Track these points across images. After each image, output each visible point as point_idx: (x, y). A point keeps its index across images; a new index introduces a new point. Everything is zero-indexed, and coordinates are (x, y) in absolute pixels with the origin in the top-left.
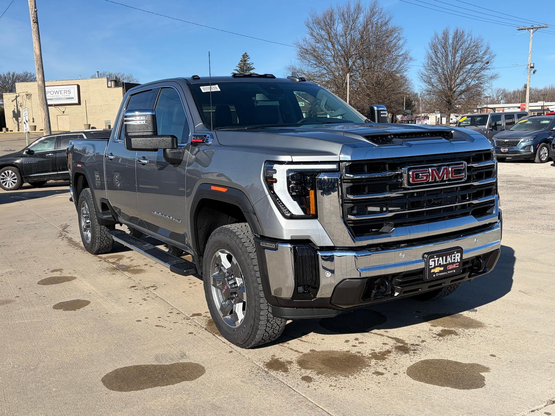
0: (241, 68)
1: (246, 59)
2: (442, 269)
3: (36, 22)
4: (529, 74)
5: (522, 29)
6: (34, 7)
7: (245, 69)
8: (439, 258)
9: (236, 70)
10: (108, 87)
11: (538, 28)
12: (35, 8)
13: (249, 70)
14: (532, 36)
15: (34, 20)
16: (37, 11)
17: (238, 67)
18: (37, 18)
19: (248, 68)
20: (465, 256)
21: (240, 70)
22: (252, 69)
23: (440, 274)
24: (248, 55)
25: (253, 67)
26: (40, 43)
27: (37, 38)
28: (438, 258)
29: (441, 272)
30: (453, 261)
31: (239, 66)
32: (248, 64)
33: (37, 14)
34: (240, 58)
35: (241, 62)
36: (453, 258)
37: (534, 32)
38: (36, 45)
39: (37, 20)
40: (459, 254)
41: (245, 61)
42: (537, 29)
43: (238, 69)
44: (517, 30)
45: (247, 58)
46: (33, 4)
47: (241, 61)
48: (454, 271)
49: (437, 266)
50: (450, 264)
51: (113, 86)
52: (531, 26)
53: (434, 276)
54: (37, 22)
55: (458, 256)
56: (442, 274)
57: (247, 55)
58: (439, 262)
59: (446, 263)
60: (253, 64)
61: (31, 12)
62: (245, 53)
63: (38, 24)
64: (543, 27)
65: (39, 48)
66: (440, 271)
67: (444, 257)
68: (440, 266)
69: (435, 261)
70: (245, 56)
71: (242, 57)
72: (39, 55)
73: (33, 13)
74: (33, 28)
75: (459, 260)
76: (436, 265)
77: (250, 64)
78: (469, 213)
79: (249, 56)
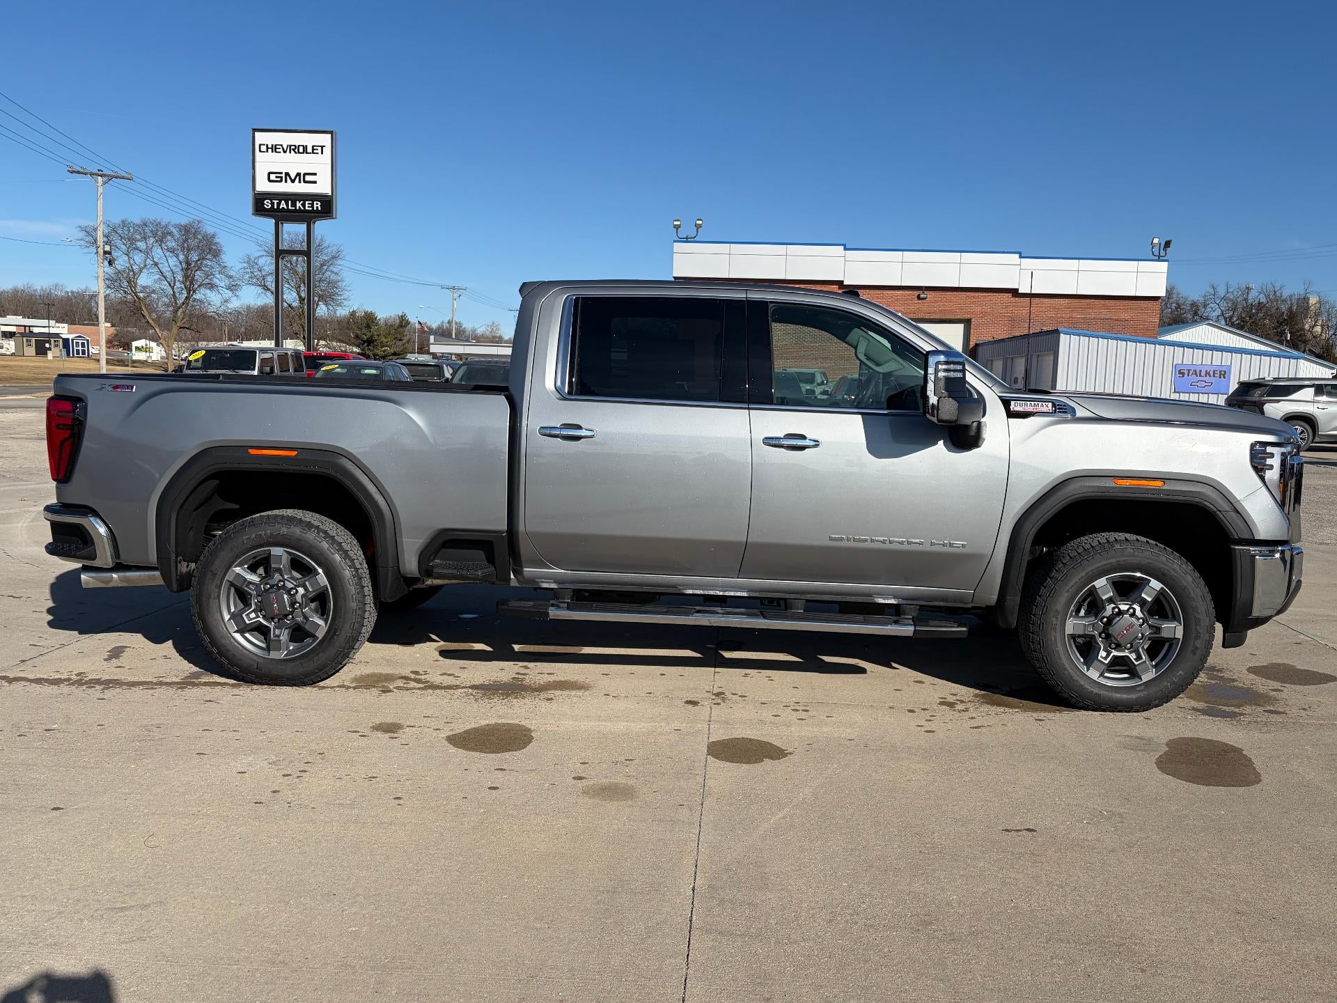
4: (102, 265)
5: (78, 172)
11: (113, 177)
14: (101, 190)
37: (104, 183)
42: (110, 178)
44: (68, 171)
52: (99, 170)
64: (123, 178)
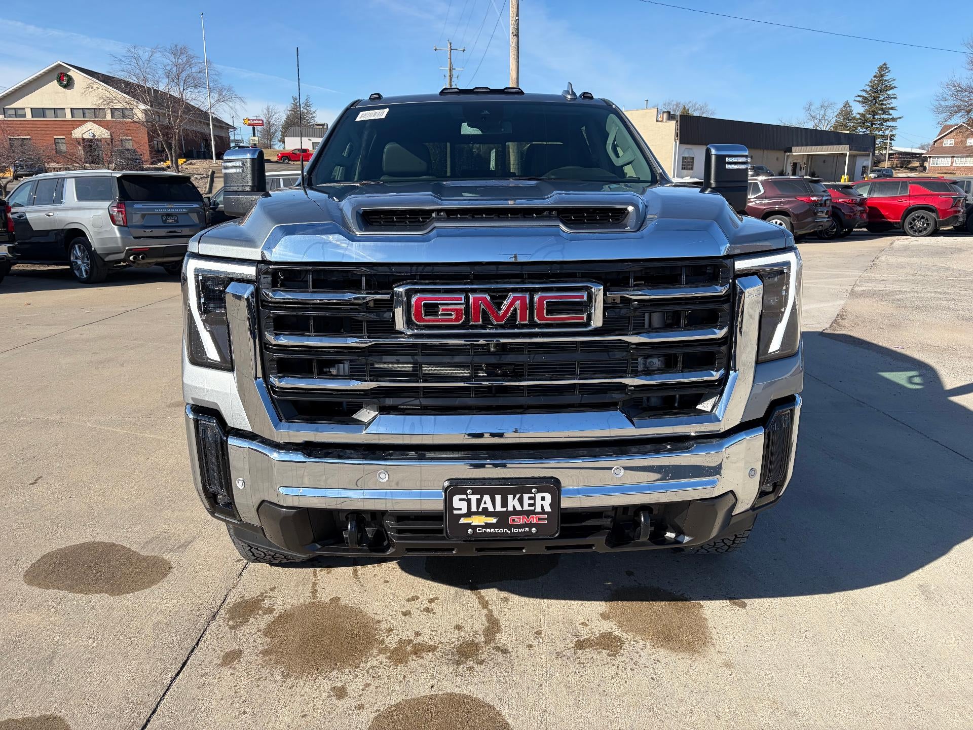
0: (872, 87)
1: (883, 73)
2: (494, 520)
3: (515, 35)
6: (515, 14)
7: (879, 88)
8: (482, 498)
9: (864, 91)
10: (657, 121)
12: (517, 15)
13: (887, 90)
15: (513, 33)
16: (518, 19)
17: (868, 85)
18: (518, 29)
19: (886, 86)
20: (567, 503)
21: (870, 90)
22: (892, 88)
23: (488, 531)
24: (888, 66)
25: (893, 85)
26: (518, 62)
27: (515, 57)
28: (479, 497)
29: (488, 526)
30: (526, 507)
31: (870, 84)
32: (886, 81)
33: (518, 24)
34: (875, 71)
35: (874, 79)
36: (526, 501)
38: (513, 66)
39: (518, 32)
40: (548, 496)
41: (882, 76)
43: (868, 89)
45: (886, 71)
46: (515, 10)
47: (875, 77)
48: (534, 530)
49: (477, 513)
50: (515, 512)
51: (665, 120)
53: (470, 531)
54: (517, 36)
55: (543, 499)
56: (493, 531)
57: (886, 68)
58: (482, 505)
59: (505, 509)
60: (894, 80)
61: (512, 21)
62: (885, 64)
63: (518, 38)
65: (516, 70)
66: (486, 523)
67: (498, 498)
68: (485, 512)
69: (469, 501)
70: (883, 69)
71: (876, 70)
72: (515, 80)
73: (513, 23)
74: (511, 43)
75: (548, 509)
76: (474, 509)
77: (890, 81)
78: (615, 404)
79: (890, 69)
